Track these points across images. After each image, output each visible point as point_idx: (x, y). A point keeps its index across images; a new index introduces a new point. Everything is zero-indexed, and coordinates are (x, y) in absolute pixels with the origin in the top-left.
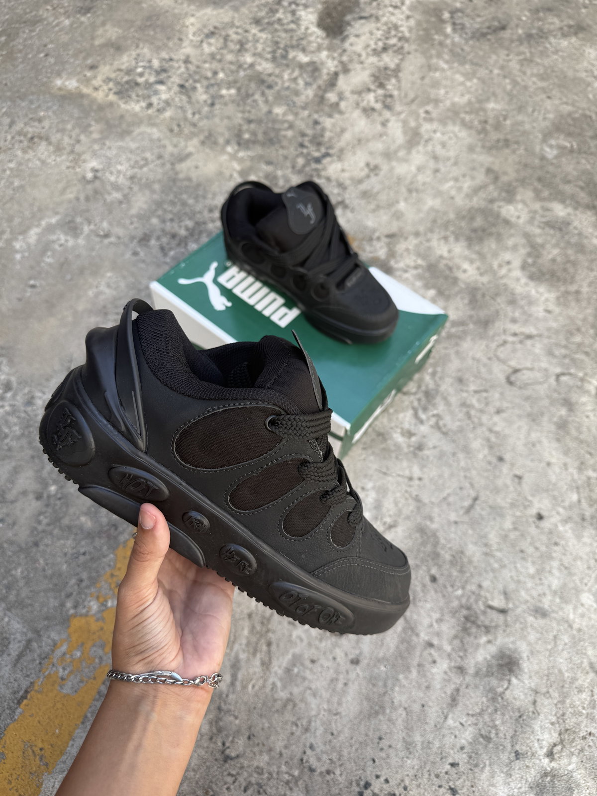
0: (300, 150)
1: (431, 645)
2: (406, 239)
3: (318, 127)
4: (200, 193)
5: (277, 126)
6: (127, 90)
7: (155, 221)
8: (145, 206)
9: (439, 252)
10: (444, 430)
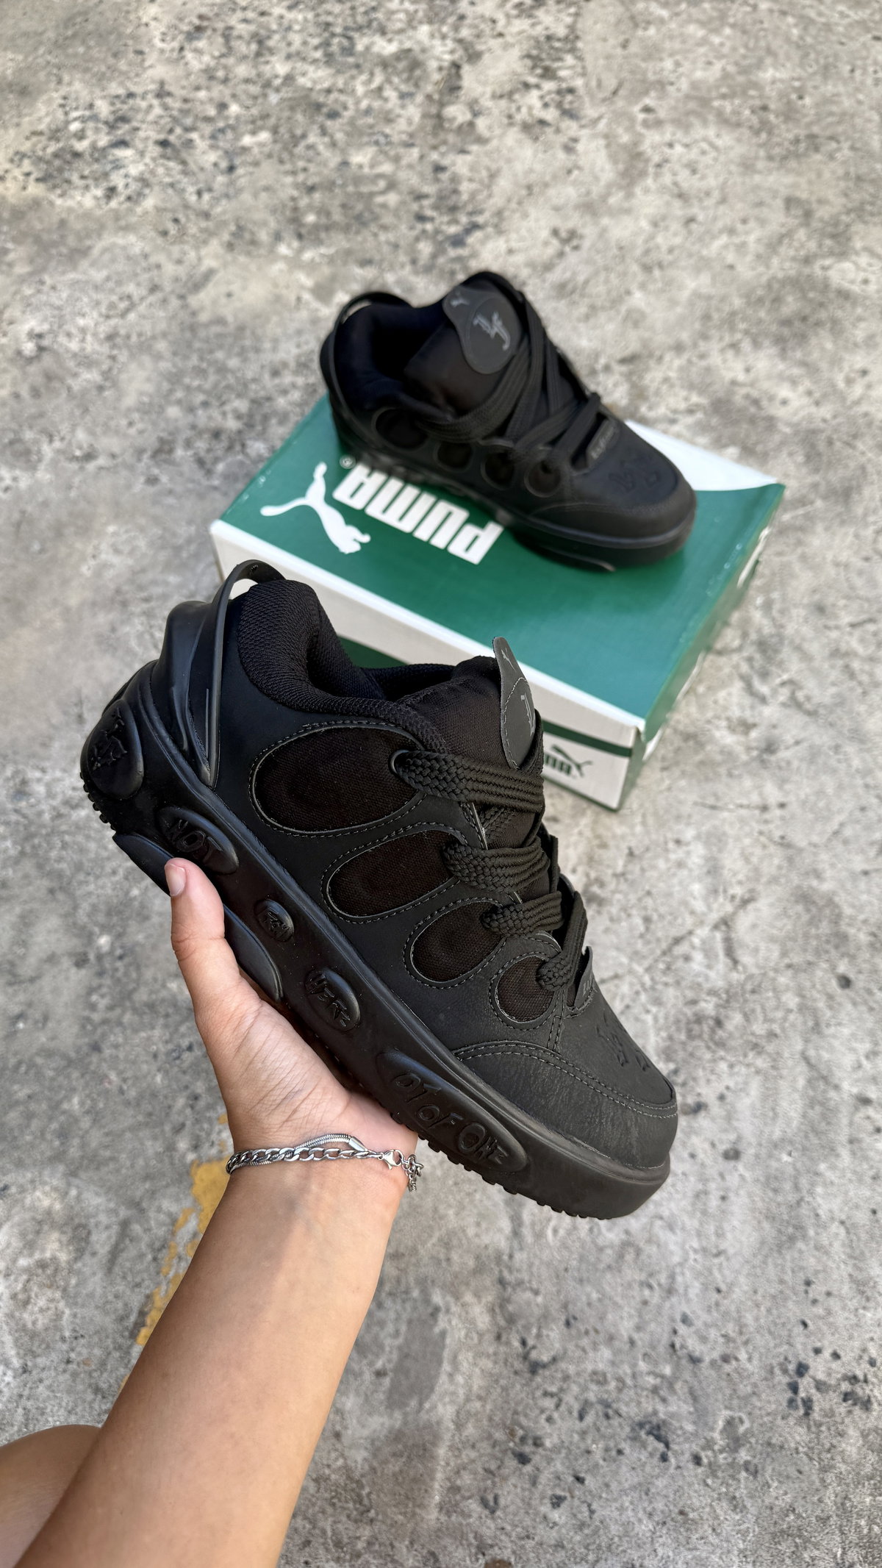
0: (419, 226)
1: (866, 1101)
2: (660, 359)
3: (444, 176)
4: (248, 343)
5: (365, 189)
6: (60, 170)
7: (173, 412)
8: (149, 388)
9: (728, 376)
10: (808, 706)
